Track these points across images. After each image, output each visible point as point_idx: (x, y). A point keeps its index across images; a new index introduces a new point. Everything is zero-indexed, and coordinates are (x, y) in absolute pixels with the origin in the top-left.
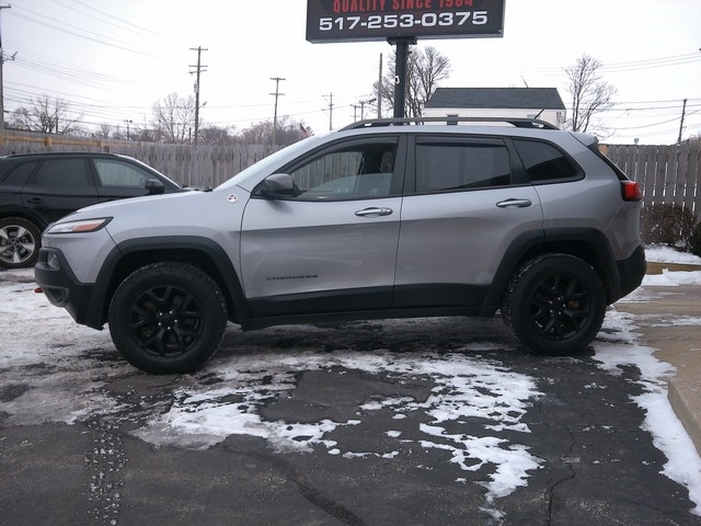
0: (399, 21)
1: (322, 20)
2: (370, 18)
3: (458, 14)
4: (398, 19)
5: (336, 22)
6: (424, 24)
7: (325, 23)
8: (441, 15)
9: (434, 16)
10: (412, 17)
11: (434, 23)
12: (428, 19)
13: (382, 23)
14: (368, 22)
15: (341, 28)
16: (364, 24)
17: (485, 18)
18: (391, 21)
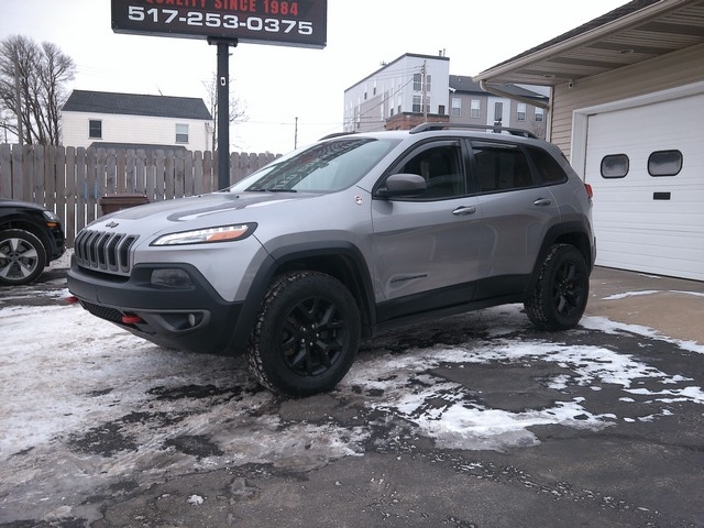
0: (223, 21)
1: (131, 8)
2: (190, 14)
3: (283, 21)
4: (221, 18)
5: (149, 12)
6: (250, 27)
7: (135, 13)
8: (267, 21)
9: (260, 20)
10: (236, 18)
11: (260, 28)
12: (253, 23)
13: (204, 21)
14: (187, 18)
15: (156, 20)
16: (182, 19)
17: (311, 29)
18: (213, 20)
